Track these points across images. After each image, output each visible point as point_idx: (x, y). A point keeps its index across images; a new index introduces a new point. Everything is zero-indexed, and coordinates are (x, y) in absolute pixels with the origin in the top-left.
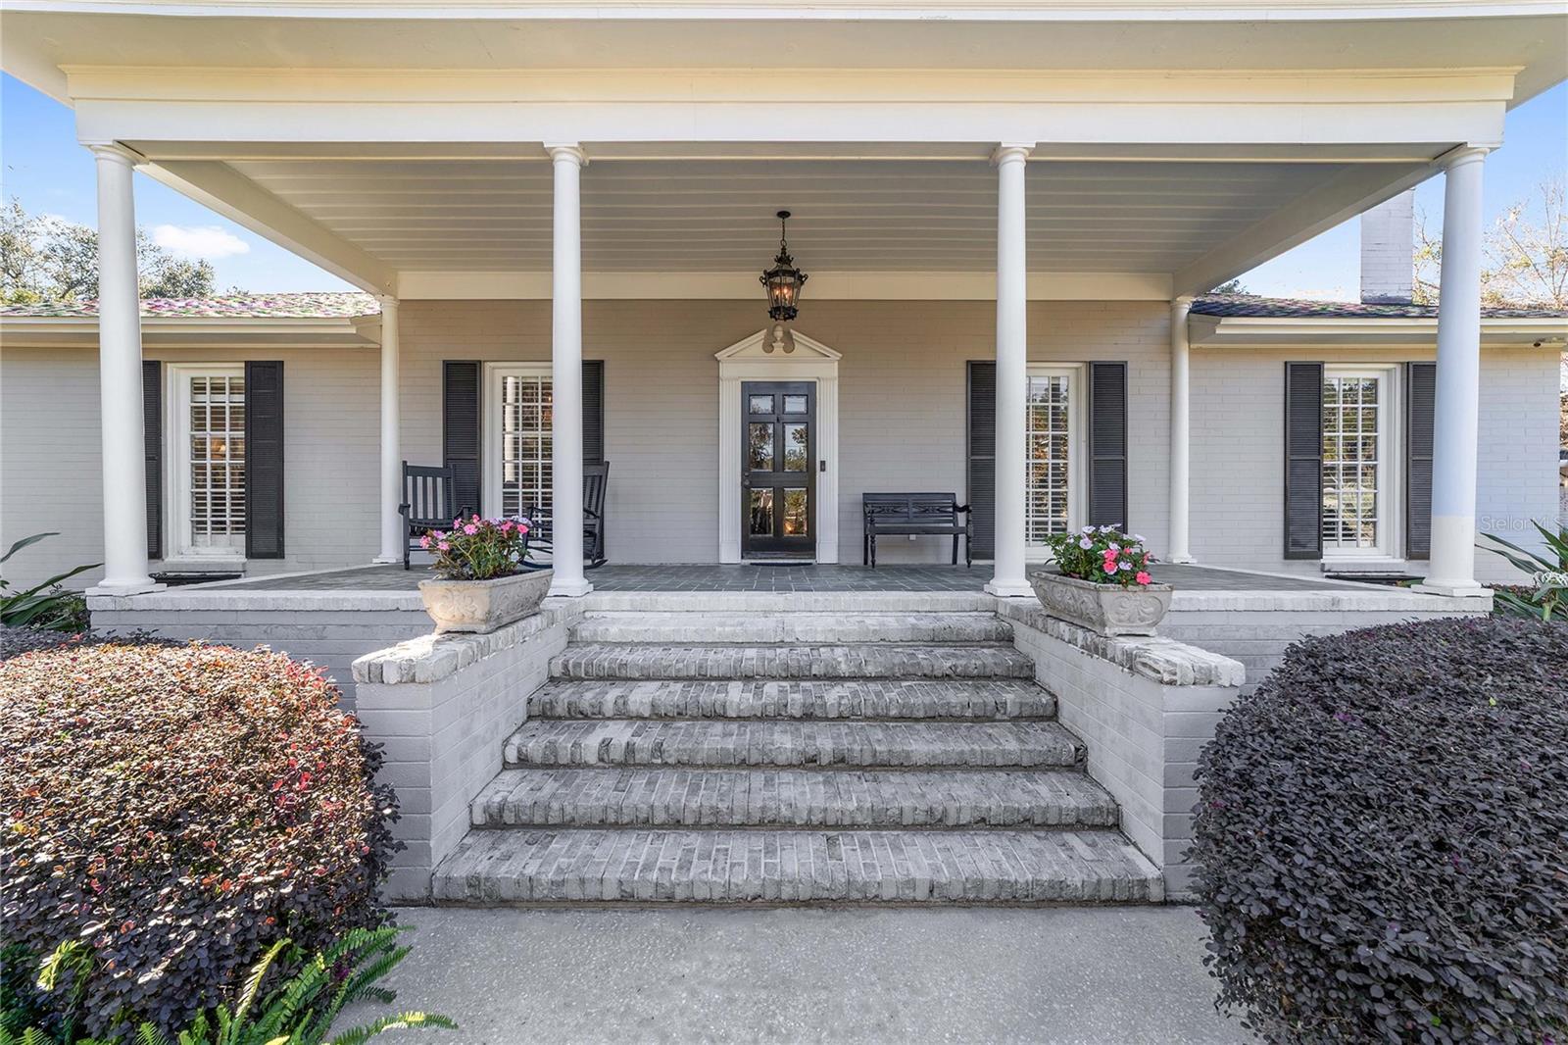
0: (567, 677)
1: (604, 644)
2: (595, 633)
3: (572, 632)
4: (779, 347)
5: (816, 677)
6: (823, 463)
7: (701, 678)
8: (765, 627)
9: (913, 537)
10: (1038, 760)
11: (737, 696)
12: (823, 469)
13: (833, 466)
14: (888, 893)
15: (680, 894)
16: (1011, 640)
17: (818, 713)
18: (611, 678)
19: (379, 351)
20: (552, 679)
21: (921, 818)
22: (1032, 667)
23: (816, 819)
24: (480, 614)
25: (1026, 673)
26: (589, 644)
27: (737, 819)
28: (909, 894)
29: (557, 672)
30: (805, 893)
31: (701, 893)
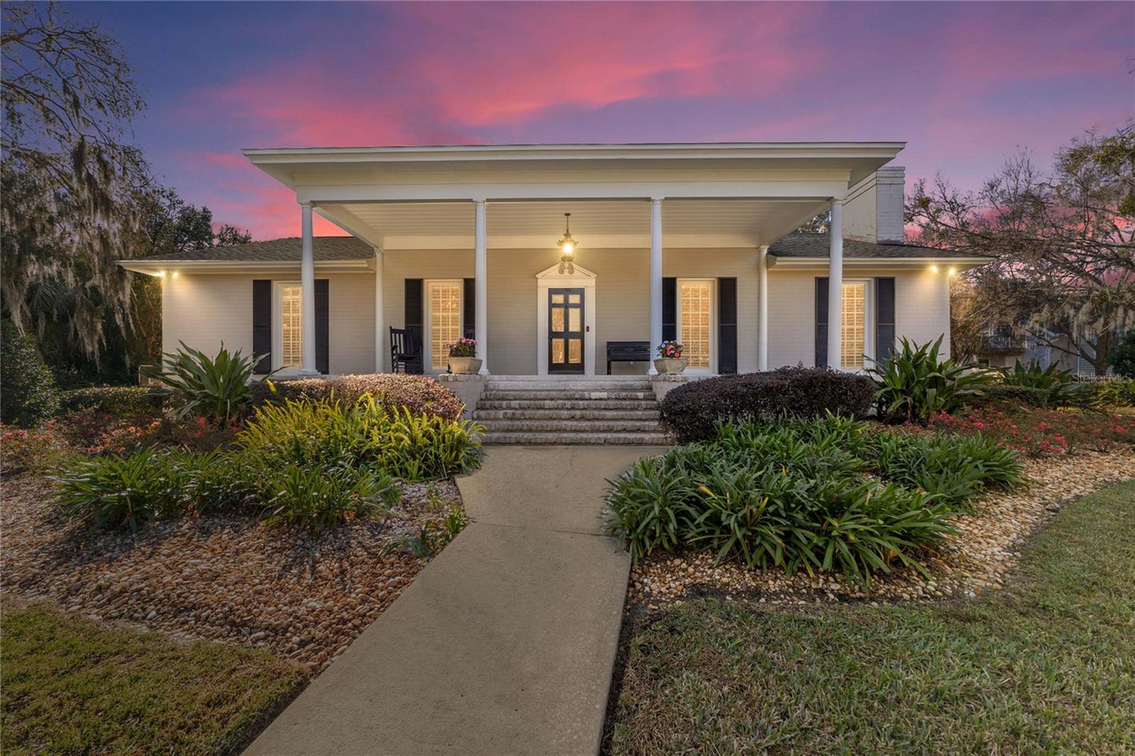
0: (487, 399)
1: (499, 390)
2: (495, 386)
3: (486, 386)
4: (566, 272)
5: (576, 399)
6: (588, 327)
7: (535, 399)
8: (561, 386)
9: (632, 363)
10: (648, 417)
11: (548, 403)
12: (588, 330)
13: (593, 329)
14: (592, 441)
15: (533, 441)
16: (651, 389)
17: (577, 407)
18: (503, 399)
19: (375, 274)
20: (481, 400)
21: (605, 428)
22: (655, 395)
23: (573, 429)
24: (467, 368)
25: (653, 397)
26: (492, 390)
27: (549, 429)
28: (599, 441)
29: (483, 397)
30: (568, 441)
31: (539, 441)
